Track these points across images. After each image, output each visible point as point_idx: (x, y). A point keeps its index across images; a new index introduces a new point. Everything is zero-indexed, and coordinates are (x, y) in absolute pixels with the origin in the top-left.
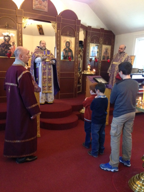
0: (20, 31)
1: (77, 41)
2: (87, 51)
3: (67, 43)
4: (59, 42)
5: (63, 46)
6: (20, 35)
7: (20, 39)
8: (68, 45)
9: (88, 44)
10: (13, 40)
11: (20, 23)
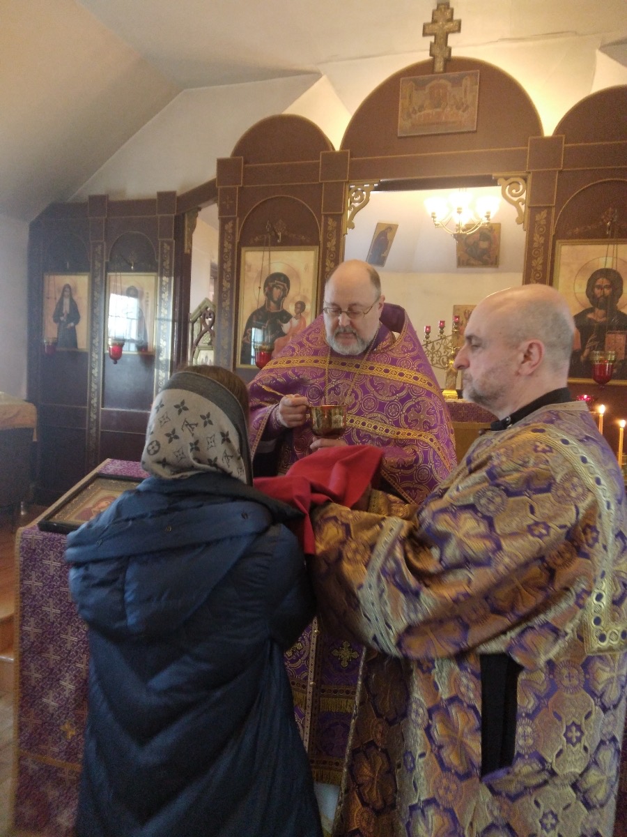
0: (333, 249)
5: (570, 296)
10: (299, 294)
11: (332, 216)
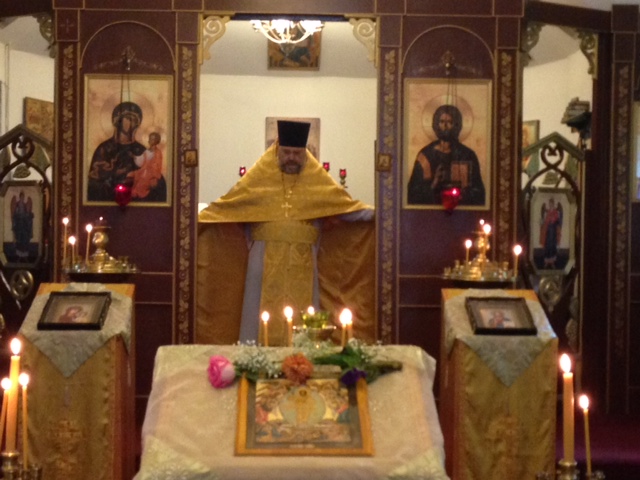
0: (190, 79)
1: (506, 100)
2: (617, 145)
3: (444, 116)
4: (394, 115)
5: (419, 129)
6: (186, 95)
7: (187, 116)
8: (449, 126)
9: (617, 107)
10: (153, 124)
11: (186, 45)
